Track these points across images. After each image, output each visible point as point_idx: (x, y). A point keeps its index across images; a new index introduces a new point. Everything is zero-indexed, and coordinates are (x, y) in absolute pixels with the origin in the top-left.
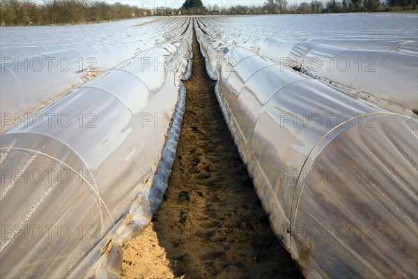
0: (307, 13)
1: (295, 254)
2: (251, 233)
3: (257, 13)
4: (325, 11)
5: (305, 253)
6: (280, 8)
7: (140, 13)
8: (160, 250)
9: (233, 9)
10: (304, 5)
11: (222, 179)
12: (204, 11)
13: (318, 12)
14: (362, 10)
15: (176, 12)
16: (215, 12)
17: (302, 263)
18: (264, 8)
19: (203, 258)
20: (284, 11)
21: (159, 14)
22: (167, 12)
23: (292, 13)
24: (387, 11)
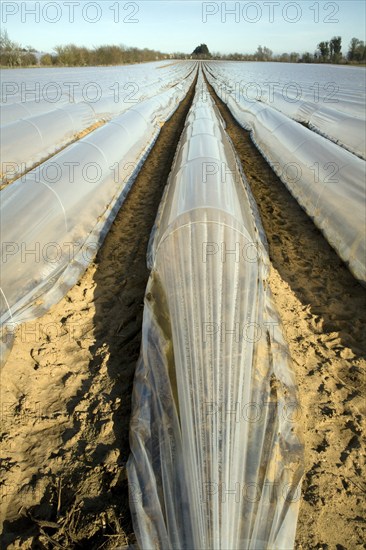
2: (336, 274)
3: (250, 60)
4: (300, 61)
6: (267, 57)
7: (161, 56)
8: (285, 284)
9: (231, 56)
10: (285, 55)
11: (295, 226)
12: (209, 57)
13: (295, 62)
14: (329, 62)
15: (189, 57)
16: (218, 58)
18: (255, 56)
19: (313, 290)
20: (270, 60)
21: (176, 58)
22: (182, 57)
23: (276, 61)
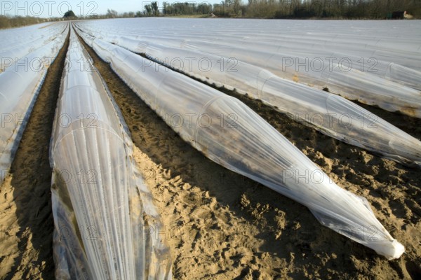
0: (127, 17)
1: (199, 149)
2: (173, 141)
3: (103, 18)
4: (136, 17)
5: (205, 148)
6: (114, 15)
7: (41, 21)
8: (145, 155)
10: (125, 13)
11: (146, 118)
12: (76, 18)
13: (132, 17)
14: (152, 16)
15: (61, 19)
16: (82, 18)
17: (204, 152)
18: (107, 15)
19: (162, 154)
20: (117, 17)
21: (52, 21)
22: (56, 20)
23: (120, 17)
24: (163, 16)
